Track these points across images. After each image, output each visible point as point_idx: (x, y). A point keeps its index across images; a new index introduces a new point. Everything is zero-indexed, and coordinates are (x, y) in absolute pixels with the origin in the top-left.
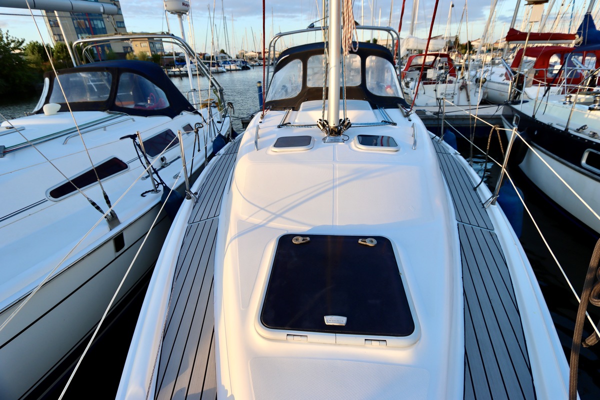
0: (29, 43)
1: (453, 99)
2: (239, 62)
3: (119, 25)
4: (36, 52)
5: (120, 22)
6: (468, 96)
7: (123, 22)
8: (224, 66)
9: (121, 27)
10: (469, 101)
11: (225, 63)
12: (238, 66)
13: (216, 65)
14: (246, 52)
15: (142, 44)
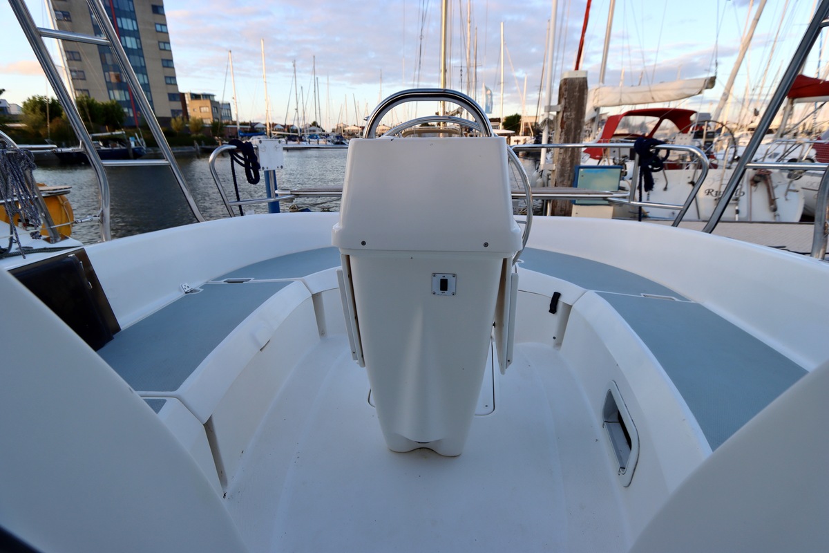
0: (31, 98)
1: (737, 204)
2: (332, 137)
3: (169, 81)
4: (37, 110)
5: (170, 78)
6: (772, 201)
7: (175, 78)
8: (309, 141)
9: (171, 84)
10: (775, 210)
11: (311, 137)
12: (329, 141)
13: (297, 139)
14: (346, 126)
15: (202, 109)
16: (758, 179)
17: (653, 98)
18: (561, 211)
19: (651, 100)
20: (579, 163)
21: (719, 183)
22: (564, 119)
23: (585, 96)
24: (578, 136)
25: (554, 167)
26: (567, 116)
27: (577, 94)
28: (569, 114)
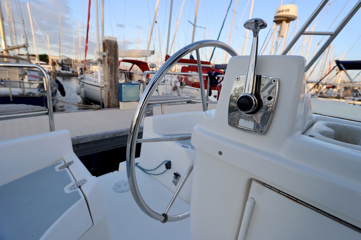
16: (175, 88)
17: (131, 55)
18: (113, 105)
19: (130, 56)
20: (118, 82)
21: (165, 90)
22: (109, 60)
23: (117, 50)
24: (116, 69)
25: (106, 83)
26: (110, 58)
27: (113, 48)
28: (111, 57)
